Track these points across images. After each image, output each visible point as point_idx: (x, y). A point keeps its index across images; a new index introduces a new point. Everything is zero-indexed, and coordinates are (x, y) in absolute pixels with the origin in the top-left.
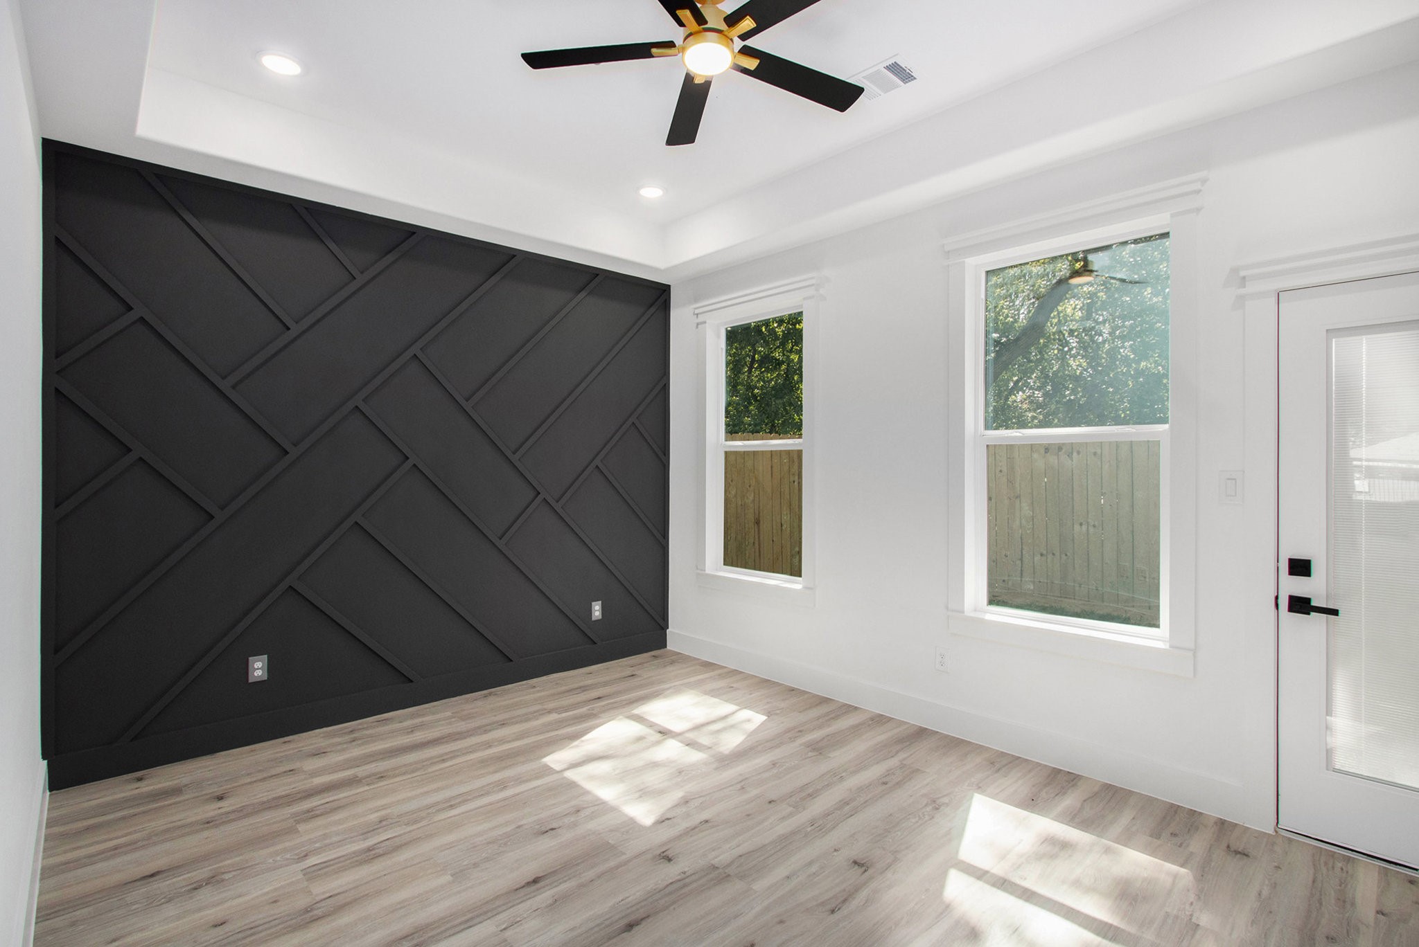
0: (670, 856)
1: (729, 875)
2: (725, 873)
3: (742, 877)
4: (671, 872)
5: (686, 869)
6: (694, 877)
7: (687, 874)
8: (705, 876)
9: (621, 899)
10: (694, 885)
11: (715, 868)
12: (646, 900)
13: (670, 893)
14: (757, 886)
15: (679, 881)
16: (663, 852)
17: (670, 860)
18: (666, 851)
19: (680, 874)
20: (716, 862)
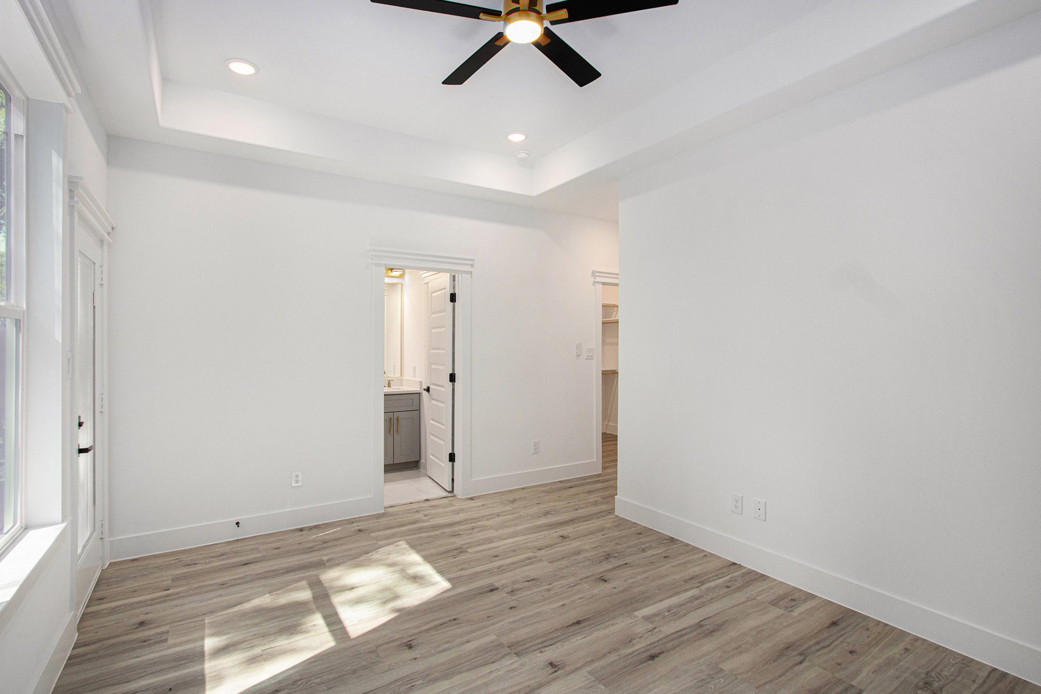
0: (550, 667)
1: (508, 647)
2: (511, 649)
3: (501, 645)
4: (550, 654)
5: (539, 655)
6: (534, 648)
7: (538, 651)
8: (526, 649)
9: (586, 638)
10: (536, 642)
11: (517, 654)
12: (570, 636)
13: (552, 639)
14: (493, 637)
15: (545, 647)
16: (555, 671)
17: (551, 664)
18: (554, 672)
19: (545, 651)
20: (516, 659)
